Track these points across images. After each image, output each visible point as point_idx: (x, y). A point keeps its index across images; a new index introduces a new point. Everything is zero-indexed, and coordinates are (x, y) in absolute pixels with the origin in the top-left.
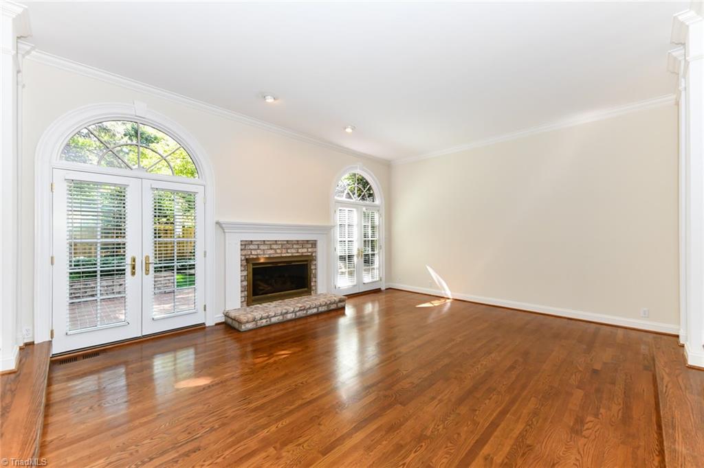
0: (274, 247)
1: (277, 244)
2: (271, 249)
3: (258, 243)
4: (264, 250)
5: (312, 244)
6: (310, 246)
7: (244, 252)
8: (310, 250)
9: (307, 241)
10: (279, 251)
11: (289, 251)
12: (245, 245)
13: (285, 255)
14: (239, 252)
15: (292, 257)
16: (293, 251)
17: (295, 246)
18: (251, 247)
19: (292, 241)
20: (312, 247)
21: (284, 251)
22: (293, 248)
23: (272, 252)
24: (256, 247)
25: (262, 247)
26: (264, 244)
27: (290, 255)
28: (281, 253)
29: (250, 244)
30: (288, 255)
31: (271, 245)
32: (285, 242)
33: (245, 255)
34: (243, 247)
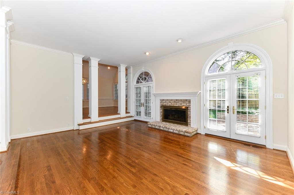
0: (171, 102)
1: (172, 101)
2: (170, 103)
3: (166, 100)
4: (168, 103)
5: (189, 101)
6: (188, 102)
7: (161, 103)
8: (187, 104)
9: (186, 100)
10: (173, 104)
11: (177, 104)
12: (162, 101)
13: (175, 106)
14: (160, 103)
15: (179, 107)
16: (179, 104)
17: (180, 102)
18: (164, 101)
19: (179, 100)
20: (189, 103)
21: (175, 104)
22: (179, 103)
23: (170, 104)
24: (165, 102)
25: (167, 102)
26: (168, 101)
27: (178, 106)
28: (174, 105)
29: (163, 101)
30: (177, 106)
31: (170, 101)
32: (176, 100)
33: (162, 104)
34: (161, 101)
